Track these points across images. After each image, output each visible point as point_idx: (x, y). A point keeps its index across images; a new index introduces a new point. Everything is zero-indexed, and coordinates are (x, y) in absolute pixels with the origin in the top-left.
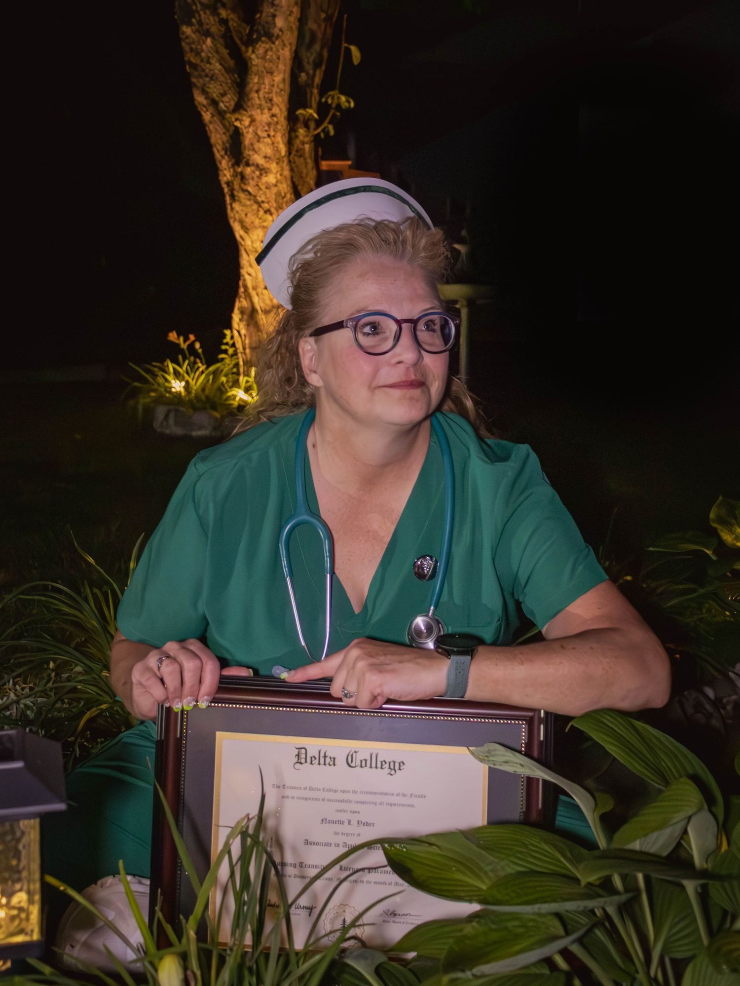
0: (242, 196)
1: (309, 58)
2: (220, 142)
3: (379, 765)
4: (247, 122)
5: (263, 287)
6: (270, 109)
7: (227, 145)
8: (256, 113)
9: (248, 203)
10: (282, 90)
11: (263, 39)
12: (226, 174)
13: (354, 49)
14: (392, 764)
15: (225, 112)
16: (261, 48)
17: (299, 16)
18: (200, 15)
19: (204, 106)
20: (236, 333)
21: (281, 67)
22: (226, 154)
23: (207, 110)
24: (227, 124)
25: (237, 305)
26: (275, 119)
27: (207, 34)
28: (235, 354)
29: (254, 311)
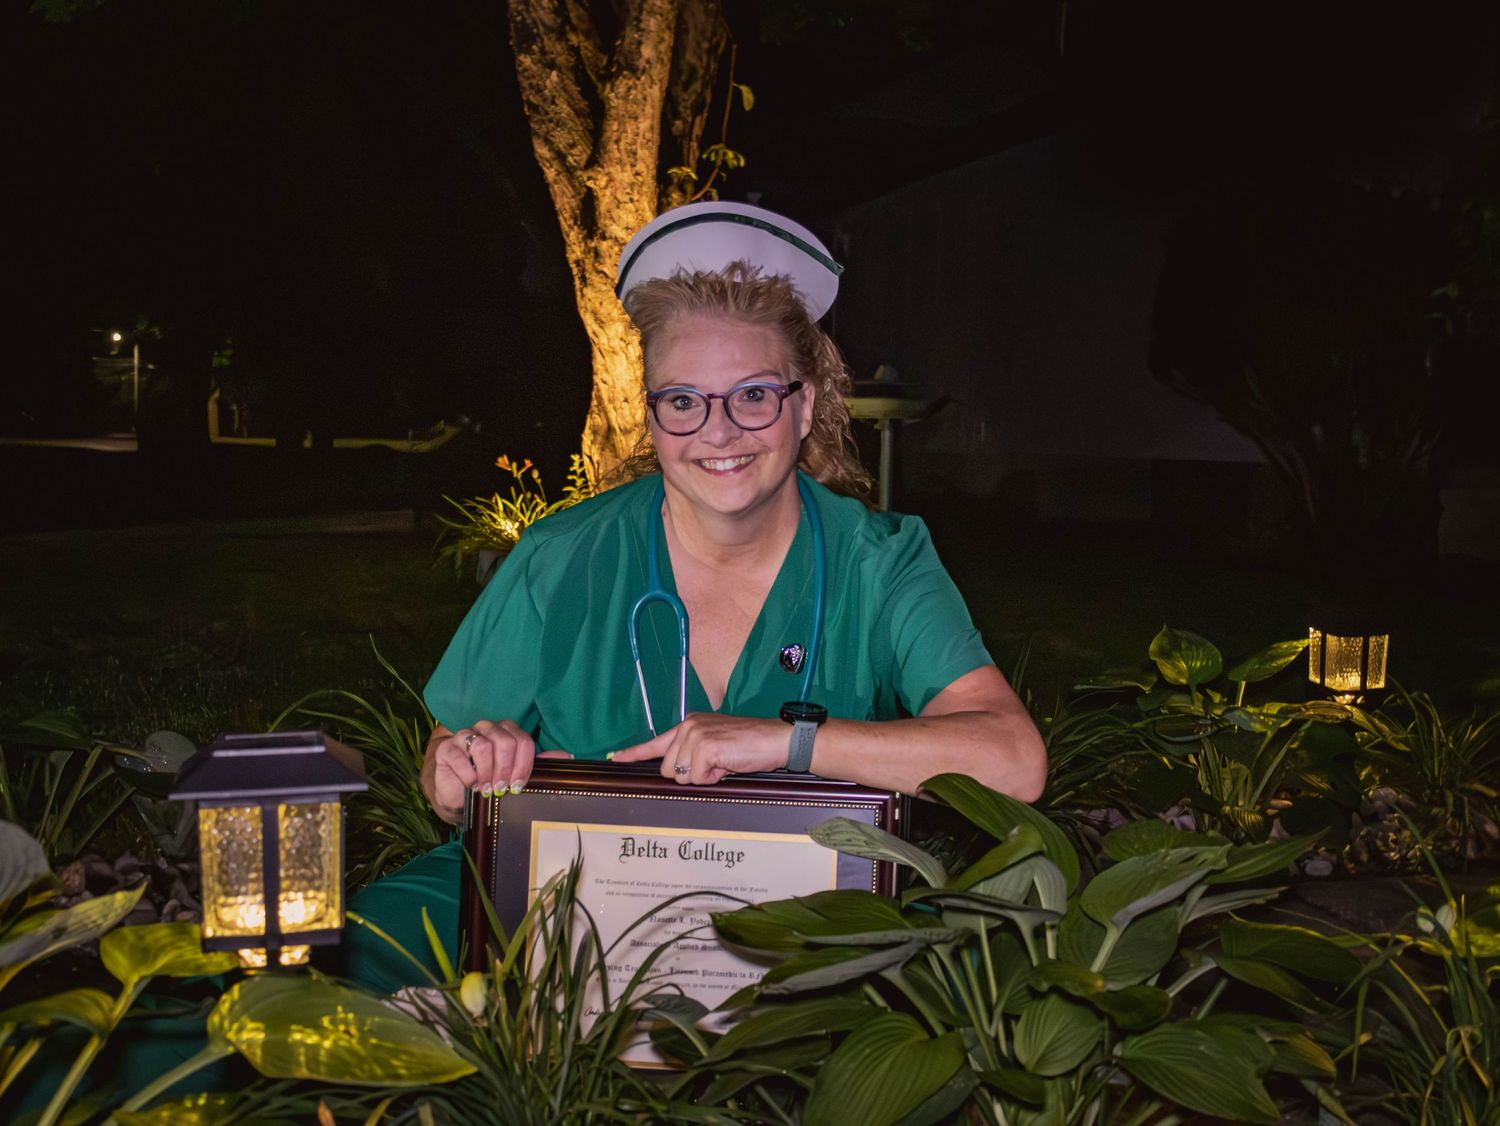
0: (595, 279)
1: (687, 99)
2: (567, 207)
3: (716, 856)
4: (603, 181)
5: (622, 399)
6: (633, 166)
7: (578, 212)
8: (615, 170)
9: (604, 288)
10: (649, 141)
11: (625, 73)
12: (575, 251)
13: (746, 92)
14: (730, 855)
15: (576, 169)
16: (622, 85)
17: (672, 44)
18: (542, 41)
19: (547, 160)
20: (586, 460)
21: (649, 110)
22: (575, 223)
23: (551, 166)
24: (577, 184)
25: (589, 422)
26: (640, 178)
27: (552, 65)
28: (586, 484)
29: (610, 430)
